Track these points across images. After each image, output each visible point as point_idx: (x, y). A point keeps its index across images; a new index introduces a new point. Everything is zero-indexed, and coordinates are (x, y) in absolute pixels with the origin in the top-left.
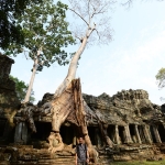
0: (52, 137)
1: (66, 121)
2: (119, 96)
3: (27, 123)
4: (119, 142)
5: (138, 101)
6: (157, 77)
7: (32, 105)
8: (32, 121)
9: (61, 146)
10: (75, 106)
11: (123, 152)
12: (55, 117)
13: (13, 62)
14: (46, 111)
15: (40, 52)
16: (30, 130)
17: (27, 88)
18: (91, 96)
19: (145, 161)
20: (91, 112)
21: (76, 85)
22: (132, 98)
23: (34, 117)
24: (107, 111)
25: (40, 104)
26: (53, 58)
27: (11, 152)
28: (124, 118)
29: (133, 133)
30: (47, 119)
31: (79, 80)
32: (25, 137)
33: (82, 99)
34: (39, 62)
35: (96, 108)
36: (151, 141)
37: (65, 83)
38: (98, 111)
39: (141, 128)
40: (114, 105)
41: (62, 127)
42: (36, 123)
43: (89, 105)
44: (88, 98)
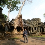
0: (14, 30)
1: (18, 26)
2: (33, 20)
3: (8, 26)
5: (38, 21)
8: (9, 26)
10: (20, 22)
11: (32, 34)
12: (15, 25)
13: (3, 9)
14: (13, 23)
15: (10, 6)
16: (9, 28)
17: (7, 17)
18: (25, 20)
19: (37, 36)
20: (25, 24)
21: (21, 17)
22: (36, 20)
24: (29, 24)
26: (14, 8)
27: (4, 33)
28: (33, 26)
29: (35, 29)
30: (13, 25)
31: (21, 15)
33: (22, 20)
35: (26, 23)
37: (18, 16)
38: (26, 24)
39: (37, 28)
40: (31, 22)
43: (24, 22)
44: (24, 20)
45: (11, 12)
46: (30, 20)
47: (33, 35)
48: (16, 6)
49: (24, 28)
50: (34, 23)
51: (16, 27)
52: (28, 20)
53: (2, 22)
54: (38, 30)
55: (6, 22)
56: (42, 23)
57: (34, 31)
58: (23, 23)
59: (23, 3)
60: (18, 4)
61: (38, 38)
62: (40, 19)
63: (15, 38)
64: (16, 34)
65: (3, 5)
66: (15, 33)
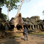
2: (32, 18)
3: (8, 25)
4: (31, 29)
5: (37, 19)
6: (43, 12)
7: (8, 21)
8: (9, 25)
9: (17, 30)
10: (20, 21)
12: (15, 24)
13: (2, 9)
14: (12, 22)
15: (9, 5)
16: (9, 27)
18: (24, 18)
20: (24, 22)
22: (35, 18)
23: (9, 24)
25: (11, 20)
26: (13, 7)
29: (35, 27)
30: (13, 24)
32: (8, 29)
34: (9, 9)
35: (26, 21)
36: (39, 29)
37: (17, 15)
40: (30, 20)
41: (17, 26)
42: (10, 25)
43: (24, 20)
45: (10, 11)
46: (30, 18)
47: (33, 32)
48: (14, 5)
49: (24, 26)
50: (33, 21)
51: (15, 26)
52: (28, 18)
53: (2, 21)
54: (37, 27)
55: (5, 21)
56: (41, 20)
57: (34, 29)
58: (22, 21)
59: (21, 1)
60: (17, 3)
61: (38, 36)
62: (39, 17)
63: (15, 36)
64: (17, 32)
65: (2, 5)
66: (15, 31)
